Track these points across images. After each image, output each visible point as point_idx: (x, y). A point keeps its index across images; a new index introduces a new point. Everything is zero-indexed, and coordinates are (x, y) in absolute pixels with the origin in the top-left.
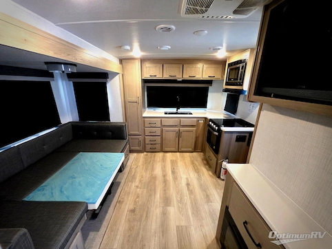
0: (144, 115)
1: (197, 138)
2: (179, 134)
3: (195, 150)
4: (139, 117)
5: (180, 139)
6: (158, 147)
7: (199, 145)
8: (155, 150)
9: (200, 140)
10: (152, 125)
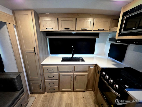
0: (42, 63)
1: (88, 80)
2: (73, 78)
3: (87, 90)
4: (38, 65)
5: (75, 82)
6: (56, 88)
7: (90, 86)
8: (54, 91)
9: (91, 81)
10: (50, 71)
